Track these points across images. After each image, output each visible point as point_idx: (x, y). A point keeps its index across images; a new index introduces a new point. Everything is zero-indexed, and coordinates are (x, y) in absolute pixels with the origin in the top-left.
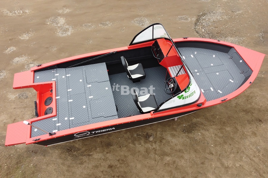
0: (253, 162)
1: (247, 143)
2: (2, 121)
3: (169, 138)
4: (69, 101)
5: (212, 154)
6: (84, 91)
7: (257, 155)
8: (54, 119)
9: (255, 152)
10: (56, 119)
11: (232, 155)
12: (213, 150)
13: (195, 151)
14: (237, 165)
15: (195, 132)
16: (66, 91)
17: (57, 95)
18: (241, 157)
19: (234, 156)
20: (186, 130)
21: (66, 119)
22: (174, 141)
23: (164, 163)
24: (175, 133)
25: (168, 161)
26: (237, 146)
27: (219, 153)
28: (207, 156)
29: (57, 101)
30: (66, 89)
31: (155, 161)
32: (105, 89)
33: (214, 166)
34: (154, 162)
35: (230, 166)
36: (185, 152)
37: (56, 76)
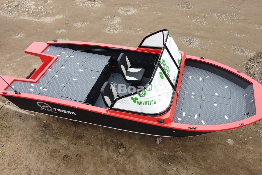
3: (139, 157)
4: (56, 76)
6: (74, 73)
8: (32, 85)
10: (34, 85)
15: (172, 165)
17: (50, 68)
20: (163, 158)
21: (41, 88)
22: (142, 162)
24: (149, 155)
29: (47, 72)
30: (61, 66)
32: (92, 77)
34: (108, 173)
37: (62, 54)
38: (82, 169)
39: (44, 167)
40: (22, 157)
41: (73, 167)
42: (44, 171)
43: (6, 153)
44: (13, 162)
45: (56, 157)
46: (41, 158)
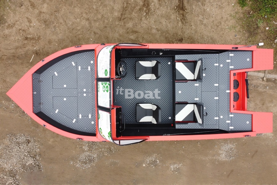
0: (65, 19)
1: (60, 36)
2: (275, 106)
4: (217, 85)
5: (95, 33)
6: (202, 94)
7: (58, 24)
8: (233, 67)
9: (59, 27)
10: (231, 67)
11: (78, 28)
12: (92, 35)
13: (108, 37)
14: (78, 20)
16: (220, 97)
17: (229, 95)
18: (72, 25)
19: (78, 27)
21: (221, 66)
23: (136, 34)
25: (133, 35)
26: (71, 34)
27: (88, 32)
28: (99, 32)
29: (229, 88)
30: (220, 100)
31: (143, 37)
32: (182, 92)
33: (97, 24)
34: (145, 37)
35: (84, 21)
36: (116, 39)
37: (229, 120)
38: (164, 34)
39: (193, 29)
40: (215, 31)
41: (172, 34)
42: (192, 26)
43: (229, 30)
44: (219, 26)
45: (188, 38)
46: (199, 35)
